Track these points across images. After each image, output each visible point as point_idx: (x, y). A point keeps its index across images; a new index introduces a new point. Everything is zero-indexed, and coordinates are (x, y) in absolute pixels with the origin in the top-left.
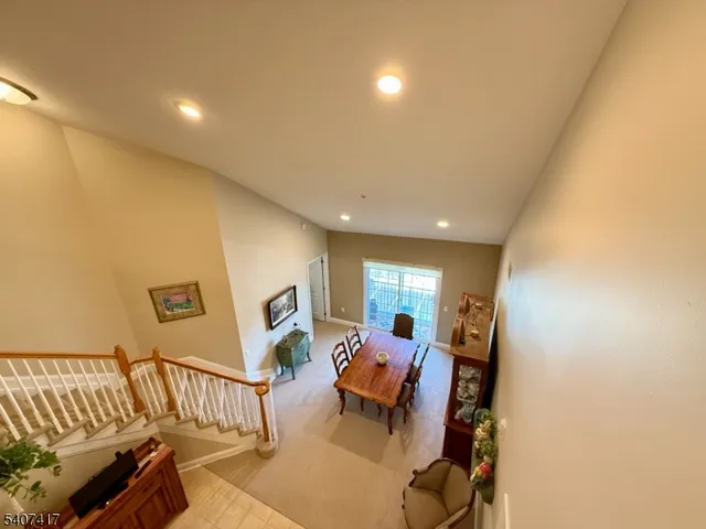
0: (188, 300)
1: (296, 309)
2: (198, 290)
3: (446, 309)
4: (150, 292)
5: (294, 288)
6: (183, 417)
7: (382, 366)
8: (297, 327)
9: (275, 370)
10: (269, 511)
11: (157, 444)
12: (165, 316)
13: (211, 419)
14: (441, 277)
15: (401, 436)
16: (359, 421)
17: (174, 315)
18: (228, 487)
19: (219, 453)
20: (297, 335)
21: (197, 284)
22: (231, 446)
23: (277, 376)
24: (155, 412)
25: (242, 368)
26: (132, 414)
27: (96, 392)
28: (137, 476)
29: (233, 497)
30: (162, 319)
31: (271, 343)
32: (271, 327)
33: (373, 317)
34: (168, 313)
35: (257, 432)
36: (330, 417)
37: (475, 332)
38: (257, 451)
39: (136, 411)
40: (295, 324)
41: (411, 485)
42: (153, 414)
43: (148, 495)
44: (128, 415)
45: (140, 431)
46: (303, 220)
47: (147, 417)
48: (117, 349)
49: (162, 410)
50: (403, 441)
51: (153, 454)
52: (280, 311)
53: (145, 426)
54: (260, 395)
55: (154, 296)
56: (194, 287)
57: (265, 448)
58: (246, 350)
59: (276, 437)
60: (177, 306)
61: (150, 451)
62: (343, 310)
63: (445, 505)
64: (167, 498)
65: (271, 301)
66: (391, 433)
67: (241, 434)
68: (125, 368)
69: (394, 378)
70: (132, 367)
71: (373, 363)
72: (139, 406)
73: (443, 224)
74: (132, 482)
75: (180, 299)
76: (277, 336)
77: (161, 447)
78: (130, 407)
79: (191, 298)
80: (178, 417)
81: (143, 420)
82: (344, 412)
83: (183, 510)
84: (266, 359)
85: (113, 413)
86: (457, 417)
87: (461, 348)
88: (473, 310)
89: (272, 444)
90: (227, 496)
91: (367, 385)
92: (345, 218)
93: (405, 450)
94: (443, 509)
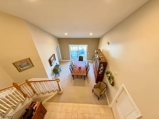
0: (28, 64)
1: (55, 60)
4: (13, 64)
5: (54, 54)
6: (38, 94)
7: (80, 68)
8: (57, 64)
9: (54, 75)
10: (67, 104)
11: (36, 102)
12: (21, 70)
13: (46, 91)
14: (87, 46)
15: (87, 80)
16: (78, 80)
17: (24, 69)
18: (55, 103)
19: (49, 97)
20: (57, 66)
21: (29, 59)
22: (52, 95)
23: (55, 77)
24: (30, 95)
25: (47, 77)
26: (24, 98)
27: (6, 97)
28: (35, 112)
29: (57, 105)
30: (20, 71)
31: (52, 70)
32: (51, 65)
33: (72, 58)
34: (21, 69)
35: (57, 90)
37: (102, 57)
38: (58, 93)
39: (25, 97)
40: (56, 63)
41: (94, 88)
42: (30, 96)
43: (39, 114)
44: (23, 99)
45: (28, 101)
46: (53, 36)
47: (29, 97)
48: (14, 84)
49: (32, 94)
50: (88, 81)
51: (36, 105)
52: (52, 61)
53: (29, 100)
54: (58, 82)
55: (15, 65)
56: (28, 60)
57: (60, 92)
58: (47, 73)
59: (62, 89)
60: (24, 66)
61: (35, 105)
62: (65, 57)
63: (101, 89)
64: (43, 112)
65: (50, 59)
66: (85, 80)
67: (54, 92)
68: (18, 88)
69: (84, 70)
70: (20, 87)
71: (78, 68)
72: (25, 96)
73: (91, 34)
74: (34, 113)
75: (25, 64)
76: (53, 67)
77: (37, 102)
78: (23, 97)
79: (28, 63)
80: (37, 94)
81: (28, 99)
82: (74, 79)
83: (46, 113)
84: (52, 73)
85: (19, 100)
86: (99, 74)
87: (100, 61)
88: (99, 53)
89: (62, 91)
90: (56, 105)
91: (79, 72)
92: (66, 34)
93: (88, 82)
94: (101, 90)
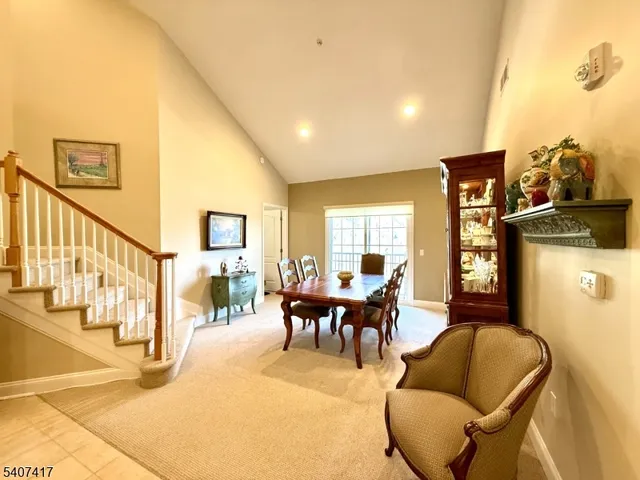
0: (102, 164)
1: (244, 246)
2: (117, 154)
3: (422, 253)
4: (56, 142)
5: (245, 217)
9: (207, 313)
12: (66, 178)
14: (412, 212)
15: (375, 369)
17: (78, 180)
20: (241, 272)
21: (117, 146)
23: (209, 322)
30: (62, 182)
32: (207, 246)
34: (70, 175)
36: (267, 352)
40: (241, 258)
46: (262, 155)
50: (378, 374)
52: (222, 235)
55: (59, 150)
60: (84, 169)
65: (212, 214)
66: (360, 367)
67: (118, 342)
75: (93, 160)
79: (106, 162)
86: (467, 289)
92: (305, 132)
